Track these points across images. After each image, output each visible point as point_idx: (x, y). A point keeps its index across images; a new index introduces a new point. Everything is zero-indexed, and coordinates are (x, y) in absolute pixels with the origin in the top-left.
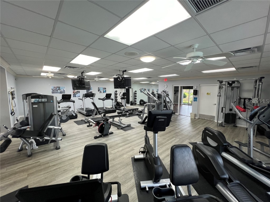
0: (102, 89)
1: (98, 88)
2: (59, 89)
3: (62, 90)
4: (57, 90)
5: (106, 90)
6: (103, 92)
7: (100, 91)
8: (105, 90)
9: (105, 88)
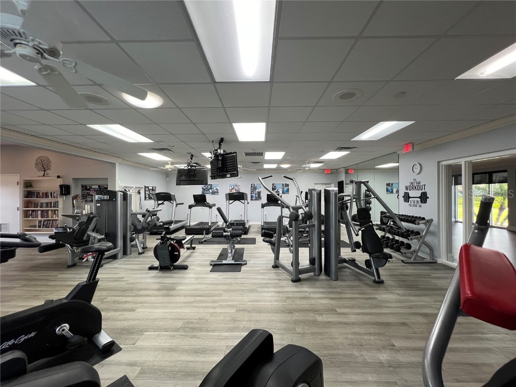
0: (281, 186)
1: (273, 184)
2: (211, 188)
3: (215, 189)
4: (209, 190)
5: (288, 189)
6: (283, 192)
7: (276, 190)
8: (286, 188)
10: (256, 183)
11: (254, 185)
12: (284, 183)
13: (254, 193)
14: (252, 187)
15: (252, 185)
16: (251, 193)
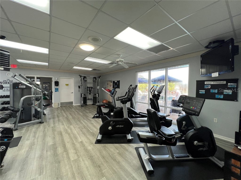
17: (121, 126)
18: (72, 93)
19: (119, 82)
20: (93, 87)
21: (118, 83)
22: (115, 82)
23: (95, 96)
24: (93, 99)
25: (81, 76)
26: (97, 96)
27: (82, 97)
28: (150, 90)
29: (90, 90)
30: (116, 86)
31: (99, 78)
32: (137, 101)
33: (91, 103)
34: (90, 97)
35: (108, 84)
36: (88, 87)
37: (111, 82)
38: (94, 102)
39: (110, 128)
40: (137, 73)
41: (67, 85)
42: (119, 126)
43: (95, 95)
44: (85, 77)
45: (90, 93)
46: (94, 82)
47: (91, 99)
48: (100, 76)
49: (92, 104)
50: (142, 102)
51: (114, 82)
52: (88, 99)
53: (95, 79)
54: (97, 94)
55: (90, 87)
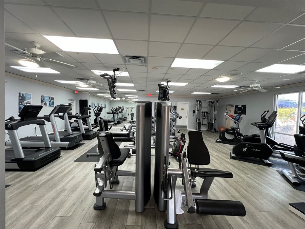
1: (42, 96)
5: (53, 102)
6: (49, 104)
7: (44, 103)
8: (51, 102)
9: (53, 99)
10: (24, 92)
11: (23, 95)
12: (50, 96)
13: (22, 104)
14: (20, 96)
15: (20, 94)
16: (19, 105)
17: (257, 150)
18: (187, 117)
19: (245, 106)
20: (208, 112)
21: (243, 108)
22: (239, 106)
23: (210, 122)
24: (207, 124)
25: (197, 101)
26: (214, 122)
27: (197, 121)
28: (301, 118)
29: (204, 115)
30: (240, 111)
31: (217, 102)
32: (274, 131)
33: (205, 130)
34: (205, 122)
35: (226, 109)
36: (202, 112)
37: (233, 107)
38: (208, 128)
39: (244, 150)
40: (277, 96)
41: (182, 109)
42: (254, 150)
43: (211, 120)
44: (200, 102)
45: (205, 119)
46: (210, 107)
47: (206, 125)
48: (219, 100)
49: (207, 131)
50: (283, 133)
51: (236, 107)
52: (202, 125)
53: (211, 103)
54: (214, 120)
55: (205, 112)
